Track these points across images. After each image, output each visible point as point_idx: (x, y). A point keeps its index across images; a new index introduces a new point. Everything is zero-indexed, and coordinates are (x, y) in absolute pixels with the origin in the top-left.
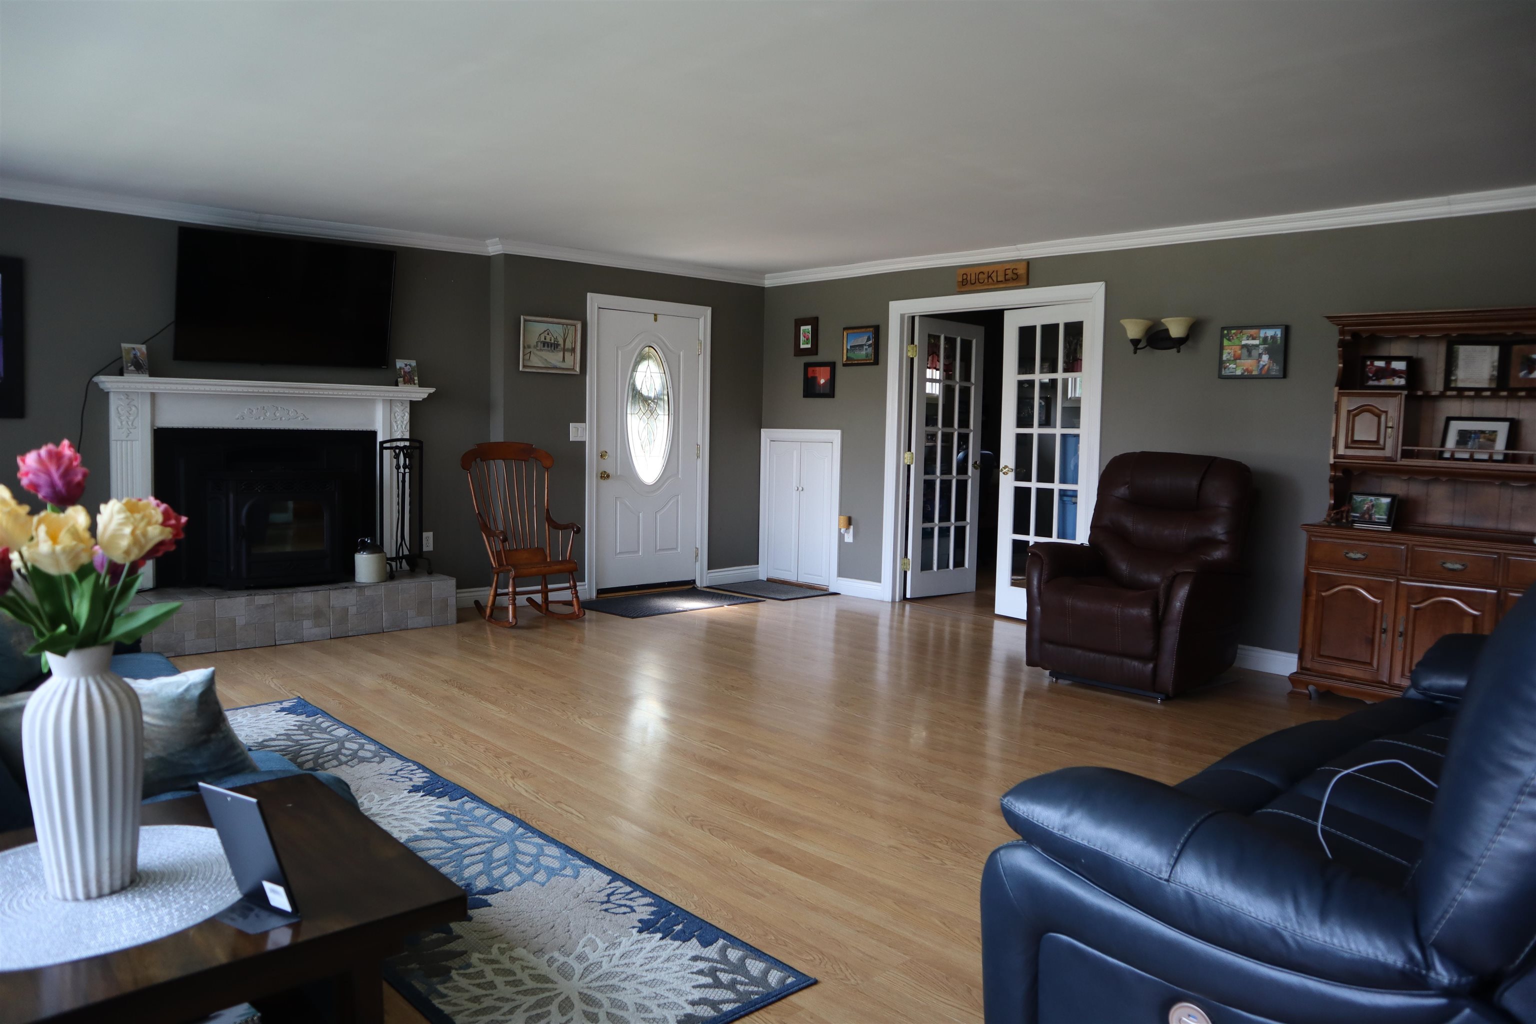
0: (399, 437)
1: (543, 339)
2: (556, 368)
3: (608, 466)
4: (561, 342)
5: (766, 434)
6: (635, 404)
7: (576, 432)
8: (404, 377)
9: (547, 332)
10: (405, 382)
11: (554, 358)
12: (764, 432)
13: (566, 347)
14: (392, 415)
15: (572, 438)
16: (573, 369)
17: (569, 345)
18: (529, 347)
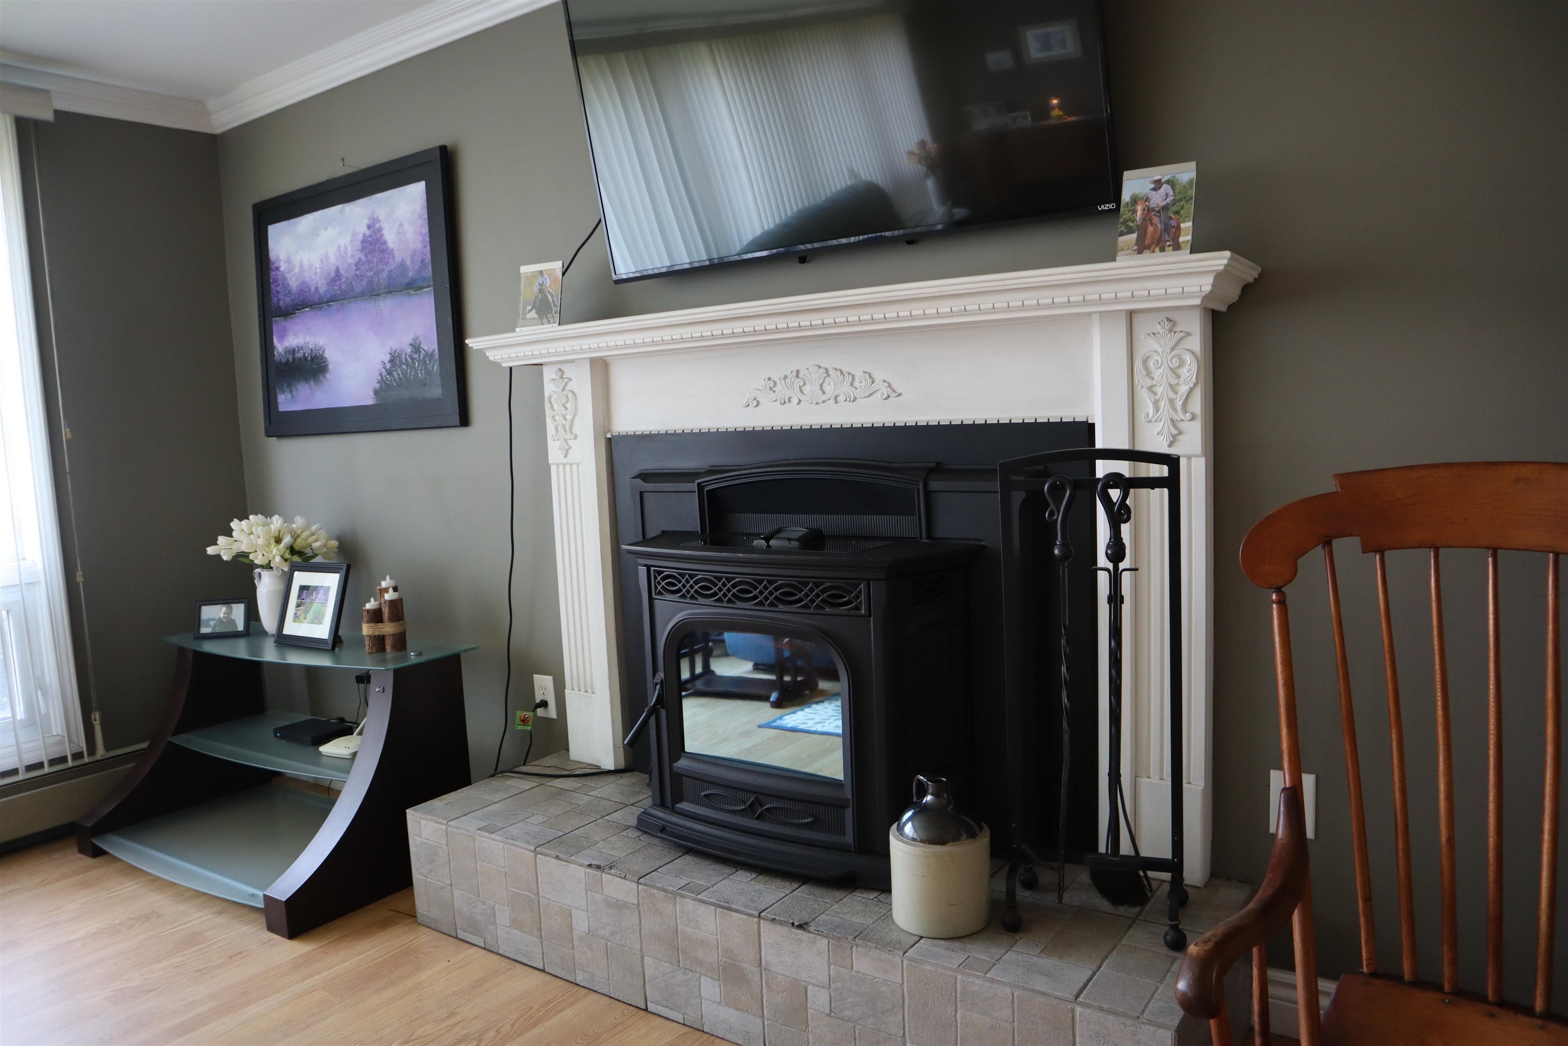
14: (1138, 364)
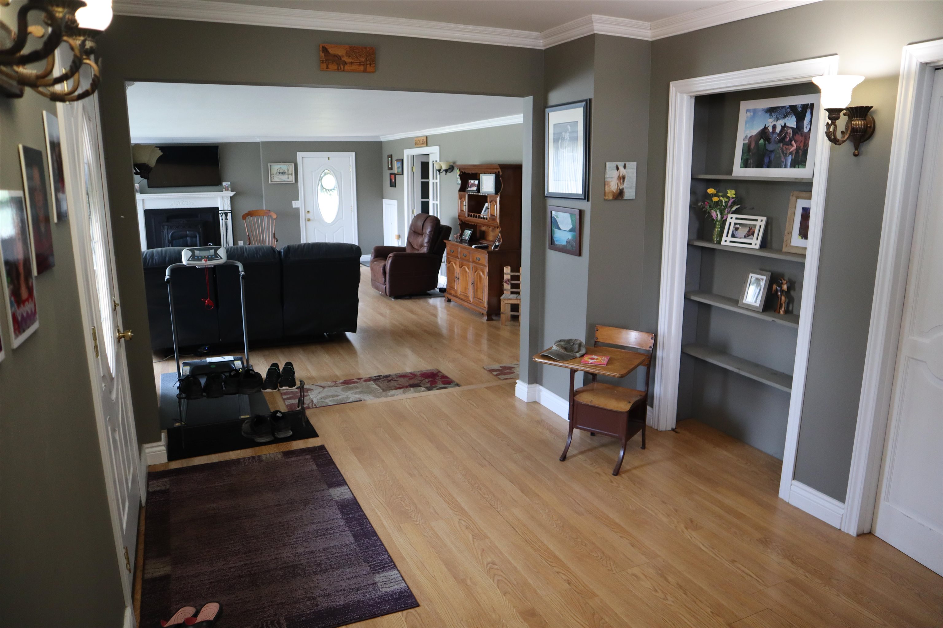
0: (227, 209)
1: (279, 171)
2: (285, 181)
3: (309, 216)
4: (286, 171)
5: (385, 201)
6: (322, 192)
7: (295, 204)
8: (225, 188)
9: (281, 168)
10: (226, 190)
11: (284, 178)
12: (384, 200)
13: (289, 173)
14: (224, 201)
15: (294, 206)
16: (292, 181)
17: (290, 172)
18: (273, 174)
